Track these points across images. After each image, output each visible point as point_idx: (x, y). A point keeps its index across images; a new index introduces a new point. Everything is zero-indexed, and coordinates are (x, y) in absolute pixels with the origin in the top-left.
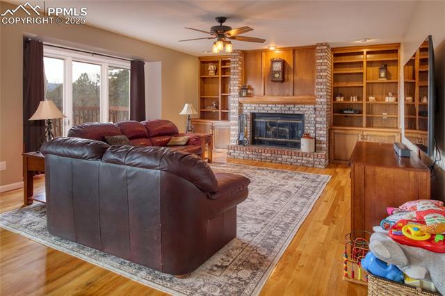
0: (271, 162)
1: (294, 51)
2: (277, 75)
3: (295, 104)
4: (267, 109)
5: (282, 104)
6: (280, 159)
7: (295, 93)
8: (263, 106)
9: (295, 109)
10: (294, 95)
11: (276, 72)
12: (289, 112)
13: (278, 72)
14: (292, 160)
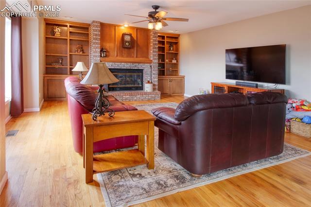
0: (130, 101)
1: (137, 30)
2: (127, 44)
3: (139, 63)
4: (121, 66)
5: (131, 63)
6: (135, 98)
7: (138, 56)
8: (118, 64)
9: (139, 66)
10: (137, 57)
11: (126, 42)
12: (135, 68)
13: (128, 42)
14: (143, 98)
